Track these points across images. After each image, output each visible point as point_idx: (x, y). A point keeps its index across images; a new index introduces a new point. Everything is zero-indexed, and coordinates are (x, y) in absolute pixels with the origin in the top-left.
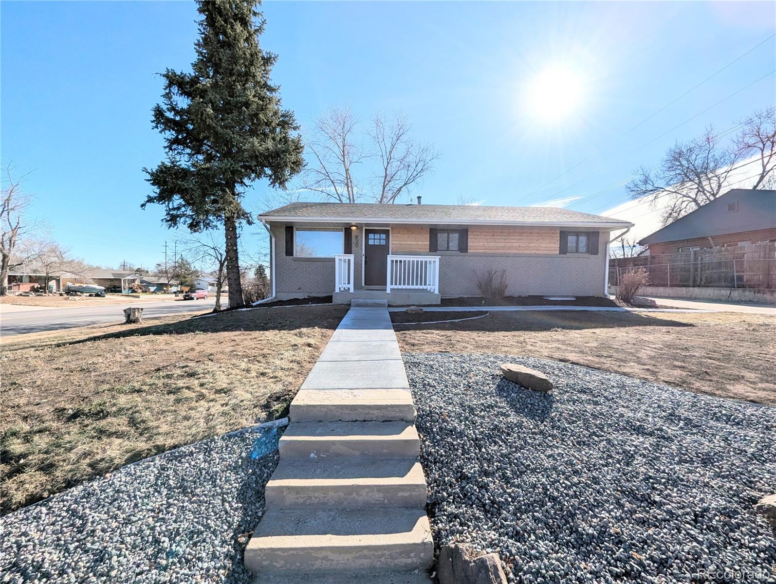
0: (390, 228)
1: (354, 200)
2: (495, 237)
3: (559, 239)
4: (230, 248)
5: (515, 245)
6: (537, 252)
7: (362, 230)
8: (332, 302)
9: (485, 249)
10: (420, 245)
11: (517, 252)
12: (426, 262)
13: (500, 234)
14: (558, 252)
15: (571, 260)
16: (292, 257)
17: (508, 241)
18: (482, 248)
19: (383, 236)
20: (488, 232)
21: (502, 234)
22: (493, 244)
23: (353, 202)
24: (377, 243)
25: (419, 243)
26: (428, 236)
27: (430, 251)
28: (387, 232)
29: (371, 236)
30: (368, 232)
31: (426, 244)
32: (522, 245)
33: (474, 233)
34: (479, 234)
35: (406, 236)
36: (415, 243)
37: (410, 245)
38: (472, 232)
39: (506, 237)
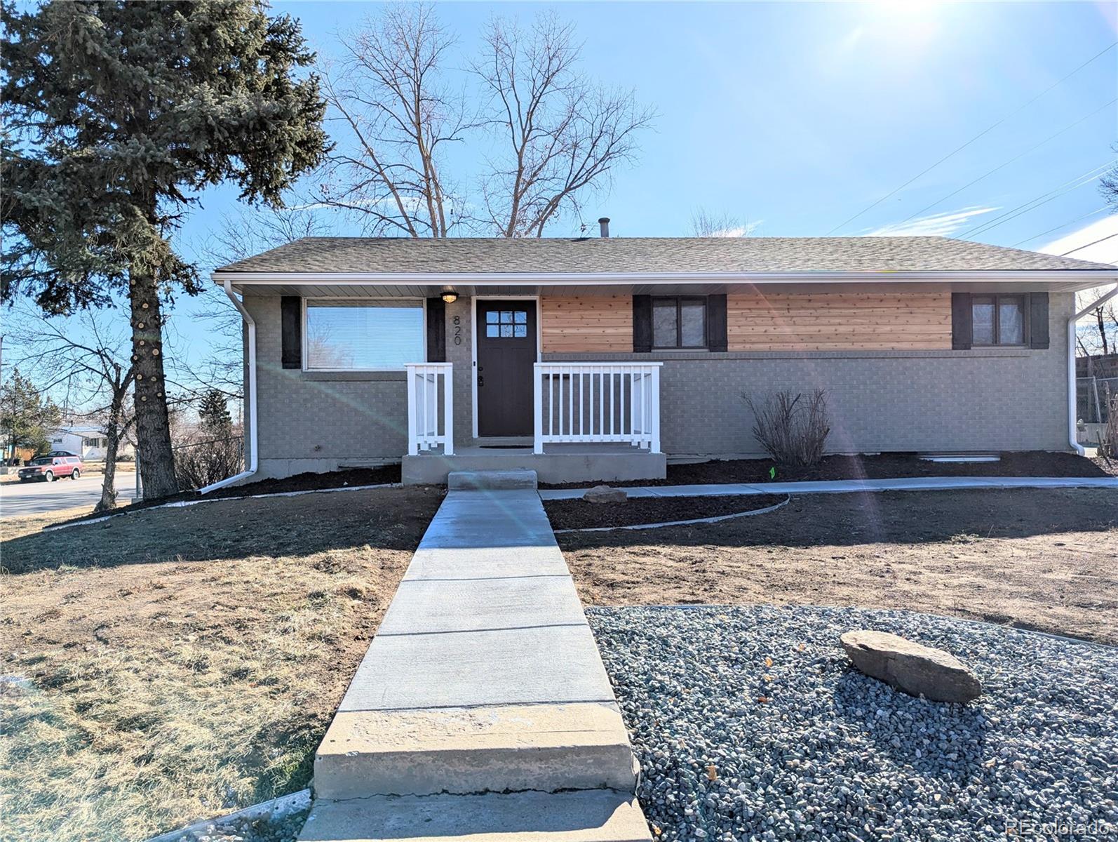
0: (536, 298)
1: (444, 231)
2: (792, 312)
3: (949, 312)
4: (143, 352)
5: (842, 329)
6: (897, 345)
7: (470, 303)
8: (400, 481)
9: (771, 341)
10: (612, 335)
11: (848, 346)
12: (627, 377)
13: (806, 305)
14: (950, 345)
15: (979, 362)
16: (298, 371)
17: (824, 321)
18: (764, 339)
19: (521, 317)
21: (811, 305)
22: (788, 330)
23: (443, 235)
24: (507, 332)
25: (609, 331)
26: (631, 313)
27: (635, 351)
28: (529, 307)
29: (492, 316)
30: (483, 307)
31: (625, 335)
32: (859, 329)
33: (740, 305)
34: (753, 305)
35: (576, 314)
36: (600, 331)
37: (587, 336)
38: (737, 302)
39: (820, 312)
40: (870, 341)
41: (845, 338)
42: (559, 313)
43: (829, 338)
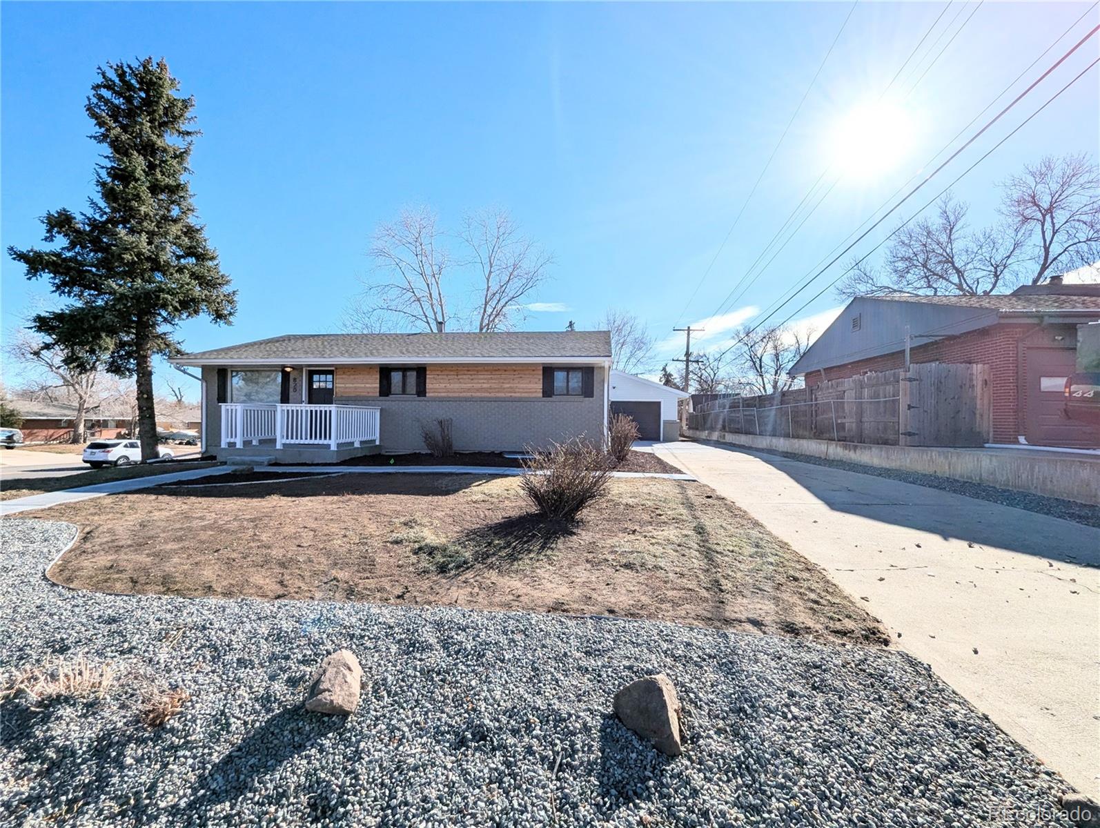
0: (335, 369)
2: (459, 377)
3: (541, 377)
5: (485, 386)
6: (513, 394)
7: (302, 372)
9: (448, 392)
10: (367, 388)
11: (487, 395)
13: (466, 372)
14: (541, 395)
15: (555, 402)
17: (476, 381)
18: (444, 390)
19: (330, 377)
20: (452, 371)
21: (469, 373)
22: (457, 386)
24: (323, 385)
25: (367, 385)
26: (378, 376)
27: (380, 396)
28: (332, 373)
29: (316, 377)
30: (311, 374)
31: (375, 387)
32: (494, 386)
33: (434, 373)
34: (439, 374)
35: (352, 377)
36: (363, 385)
37: (356, 388)
38: (431, 371)
39: (473, 377)
40: (498, 392)
41: (486, 390)
42: (344, 376)
43: (478, 390)
